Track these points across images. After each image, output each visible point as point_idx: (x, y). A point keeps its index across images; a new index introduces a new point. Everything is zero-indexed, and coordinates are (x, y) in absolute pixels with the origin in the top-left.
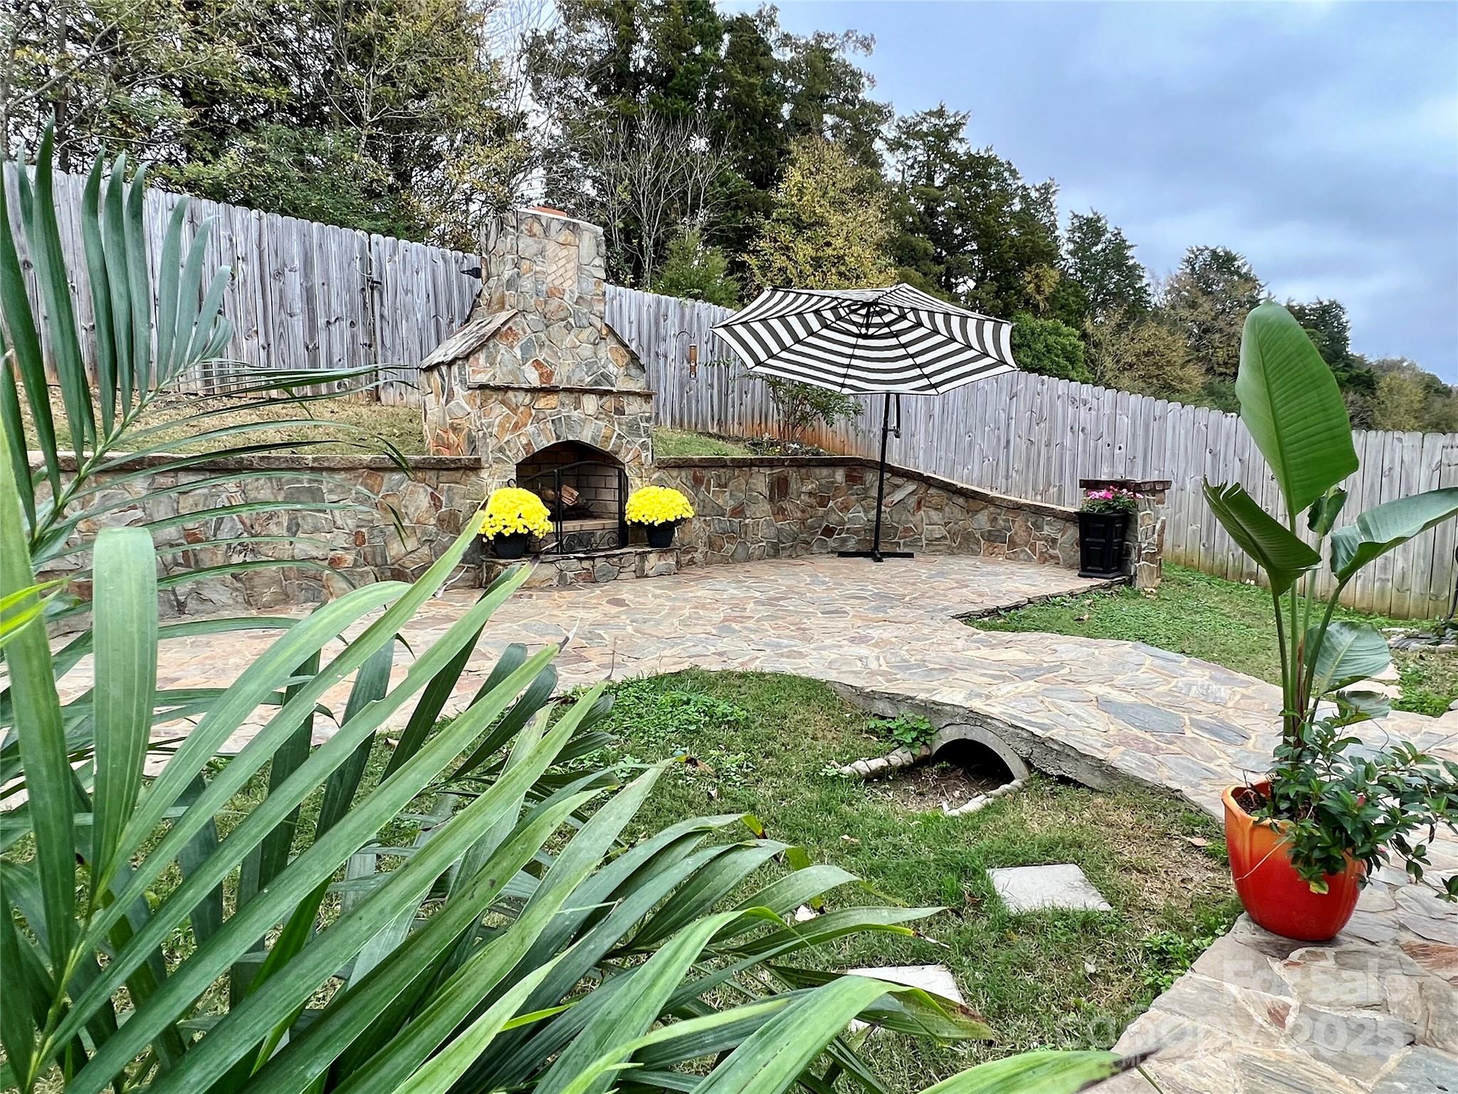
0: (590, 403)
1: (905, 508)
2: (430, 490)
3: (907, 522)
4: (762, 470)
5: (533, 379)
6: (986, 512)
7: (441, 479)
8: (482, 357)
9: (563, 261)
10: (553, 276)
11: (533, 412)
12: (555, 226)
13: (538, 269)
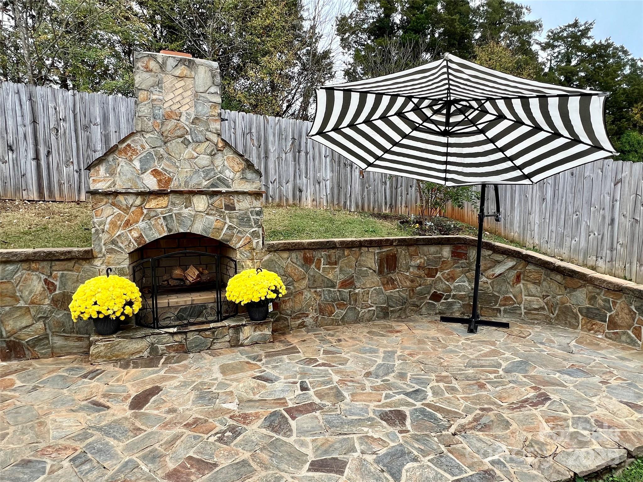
0: (200, 203)
1: (505, 281)
2: (43, 277)
3: (507, 292)
4: (371, 250)
5: (151, 183)
6: (584, 290)
7: (54, 268)
8: (102, 169)
9: (180, 91)
10: (171, 103)
11: (145, 211)
12: (171, 63)
13: (154, 97)
